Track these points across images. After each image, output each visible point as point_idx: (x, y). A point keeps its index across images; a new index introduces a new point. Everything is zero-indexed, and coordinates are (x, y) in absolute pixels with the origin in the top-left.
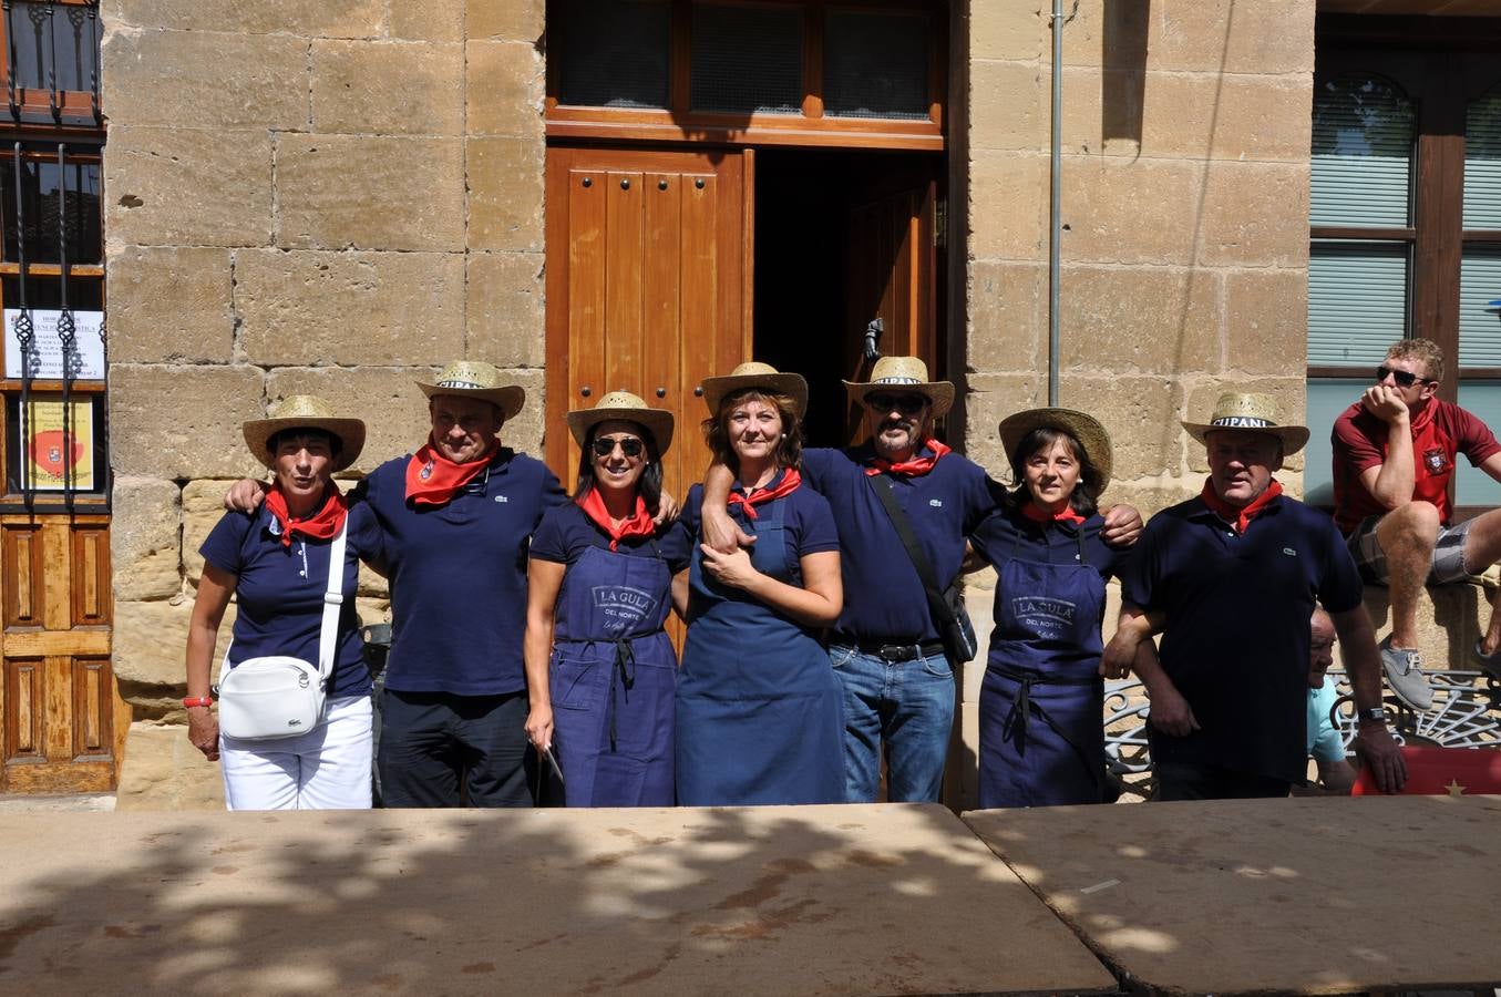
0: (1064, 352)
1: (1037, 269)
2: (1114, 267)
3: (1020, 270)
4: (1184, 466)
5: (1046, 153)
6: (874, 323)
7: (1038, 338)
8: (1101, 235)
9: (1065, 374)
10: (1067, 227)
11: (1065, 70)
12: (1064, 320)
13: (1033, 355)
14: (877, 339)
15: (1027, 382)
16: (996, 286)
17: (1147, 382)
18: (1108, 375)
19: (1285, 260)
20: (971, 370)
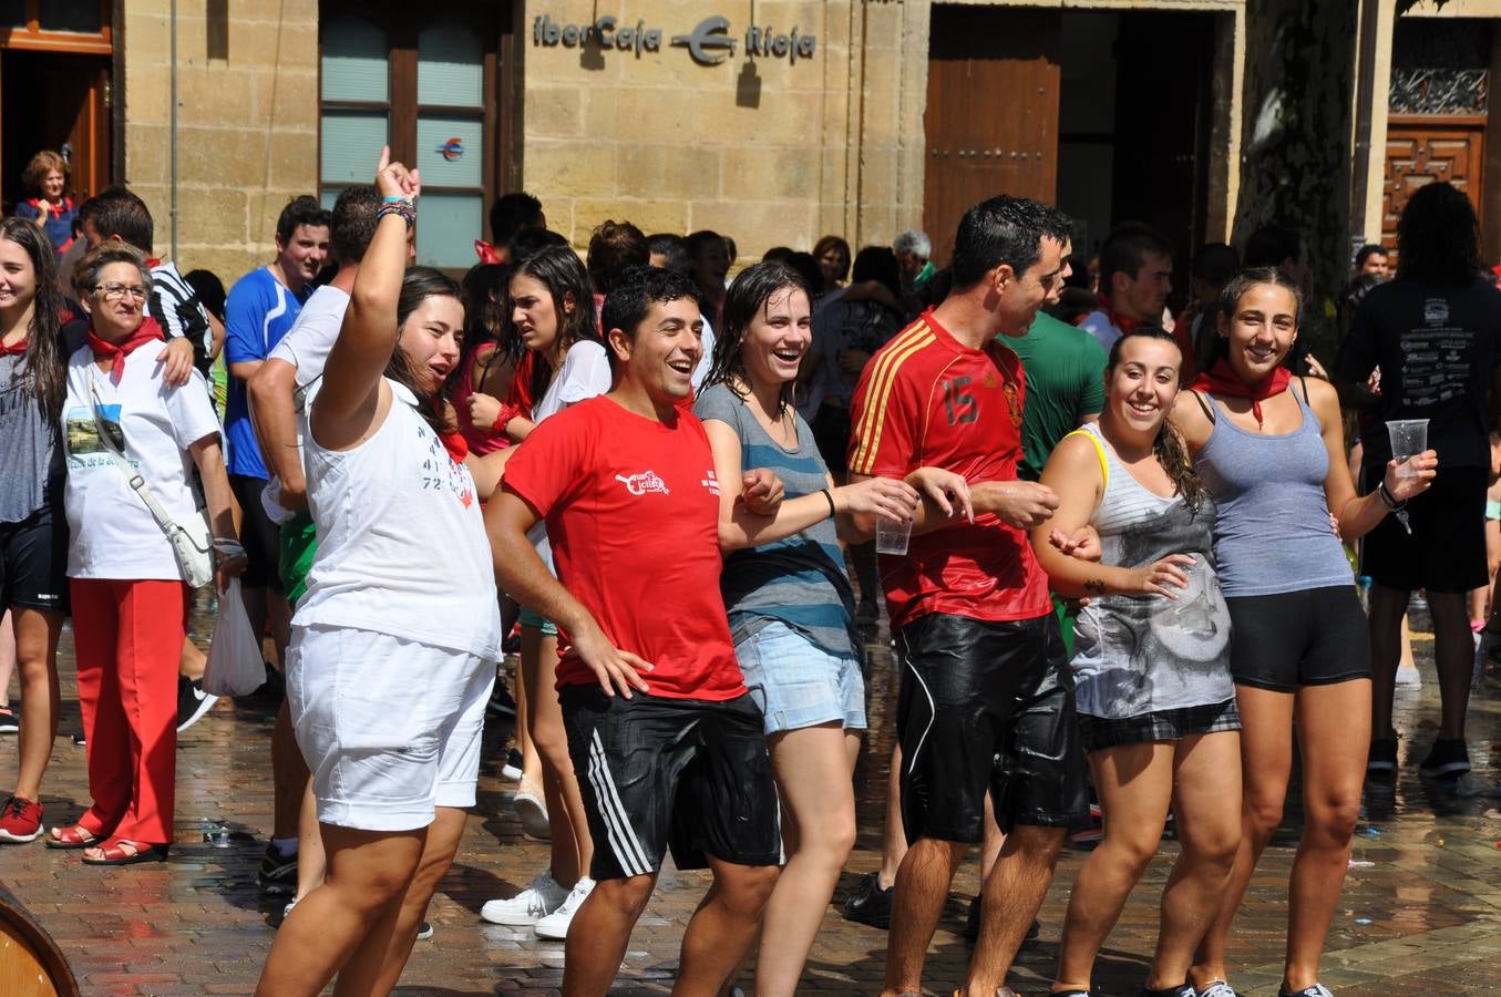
0: (180, 174)
1: (164, 128)
2: (207, 127)
3: (155, 129)
4: (248, 238)
5: (169, 63)
6: (66, 146)
7: (165, 166)
8: (199, 111)
9: (180, 185)
10: (181, 104)
11: (178, 17)
12: (180, 156)
13: (162, 175)
14: (68, 157)
15: (159, 189)
16: (141, 137)
17: (227, 191)
18: (205, 187)
19: (304, 125)
20: (127, 182)
